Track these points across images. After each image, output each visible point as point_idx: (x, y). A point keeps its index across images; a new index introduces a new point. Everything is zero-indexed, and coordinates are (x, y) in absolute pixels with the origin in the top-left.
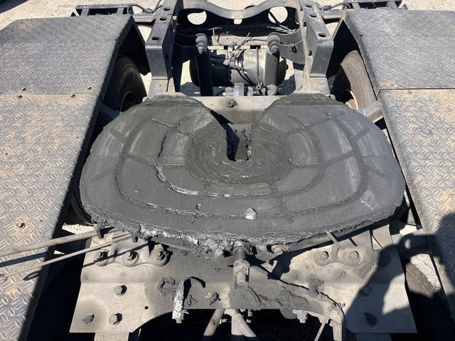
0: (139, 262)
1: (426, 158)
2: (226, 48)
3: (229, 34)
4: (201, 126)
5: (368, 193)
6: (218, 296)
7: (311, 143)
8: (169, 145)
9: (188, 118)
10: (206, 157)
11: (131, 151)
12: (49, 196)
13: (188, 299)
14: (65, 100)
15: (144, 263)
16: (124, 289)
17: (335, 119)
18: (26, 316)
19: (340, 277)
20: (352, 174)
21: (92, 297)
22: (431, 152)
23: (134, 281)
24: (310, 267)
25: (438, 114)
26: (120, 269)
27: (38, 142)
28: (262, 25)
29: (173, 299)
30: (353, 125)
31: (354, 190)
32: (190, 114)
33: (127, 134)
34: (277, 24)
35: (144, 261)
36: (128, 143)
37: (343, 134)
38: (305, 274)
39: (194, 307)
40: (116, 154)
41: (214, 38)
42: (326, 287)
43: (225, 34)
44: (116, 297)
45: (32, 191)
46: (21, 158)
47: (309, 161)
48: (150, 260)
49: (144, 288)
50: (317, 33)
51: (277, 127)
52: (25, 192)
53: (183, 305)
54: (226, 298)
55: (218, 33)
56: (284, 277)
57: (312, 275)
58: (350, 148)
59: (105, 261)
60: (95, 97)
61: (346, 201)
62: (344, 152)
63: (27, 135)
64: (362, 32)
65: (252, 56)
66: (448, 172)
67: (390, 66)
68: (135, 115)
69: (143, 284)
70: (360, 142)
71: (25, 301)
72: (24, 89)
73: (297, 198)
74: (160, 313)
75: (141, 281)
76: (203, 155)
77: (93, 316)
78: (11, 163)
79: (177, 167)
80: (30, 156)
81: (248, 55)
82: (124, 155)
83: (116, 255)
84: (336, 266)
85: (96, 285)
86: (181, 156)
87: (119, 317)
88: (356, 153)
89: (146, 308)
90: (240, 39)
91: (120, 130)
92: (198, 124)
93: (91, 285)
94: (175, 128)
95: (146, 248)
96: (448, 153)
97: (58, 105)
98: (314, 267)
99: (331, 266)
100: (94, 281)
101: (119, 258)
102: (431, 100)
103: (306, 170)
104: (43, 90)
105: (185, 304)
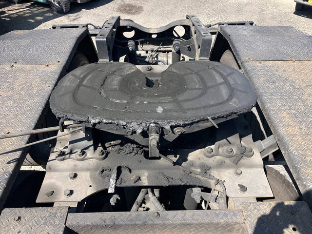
0: (87, 157)
1: (272, 94)
2: (147, 52)
3: (149, 44)
4: (129, 72)
5: (234, 100)
6: (140, 178)
7: (199, 79)
8: (109, 80)
9: (122, 69)
10: (132, 86)
11: (84, 83)
12: (27, 117)
13: (119, 180)
14: (42, 68)
15: (90, 158)
16: (75, 176)
17: (214, 69)
18: (7, 185)
19: (221, 164)
20: (224, 92)
21: (53, 181)
22: (275, 92)
23: (82, 170)
24: (201, 159)
25: (278, 73)
26: (73, 162)
27: (23, 89)
28: (169, 38)
29: (109, 180)
30: (225, 71)
31: (226, 98)
32: (122, 67)
33: (82, 76)
34: (179, 37)
35: (90, 157)
36: (83, 79)
37: (219, 75)
38: (198, 162)
39: (123, 185)
40: (74, 85)
41: (139, 47)
42: (212, 171)
43: (146, 44)
44: (69, 179)
45: (17, 115)
46: (10, 98)
47: (197, 86)
48: (95, 156)
49: (89, 174)
50: (202, 33)
51: (177, 72)
52: (12, 115)
53: (116, 183)
54: (145, 179)
55: (142, 43)
56: (184, 164)
57: (203, 163)
58: (223, 81)
59: (63, 157)
60: (62, 66)
61: (220, 103)
62: (219, 82)
63: (16, 86)
64: (230, 34)
65: (164, 56)
66: (286, 102)
67: (248, 50)
68: (87, 67)
69: (89, 172)
70: (229, 78)
71: (7, 175)
72: (15, 62)
73: (189, 103)
74: (100, 189)
75: (87, 170)
76: (130, 85)
77: (53, 192)
78: (3, 100)
79: (114, 90)
80: (17, 97)
81: (161, 57)
82: (79, 85)
83: (71, 153)
84: (218, 157)
85: (56, 173)
86: (116, 85)
87: (71, 192)
88: (226, 82)
89: (90, 186)
90: (156, 47)
91: (77, 74)
92: (128, 71)
93: (52, 174)
94: (113, 73)
95: (92, 148)
96: (286, 92)
97: (37, 70)
98: (204, 158)
99: (215, 158)
100: (55, 170)
101: (73, 156)
102: (273, 66)
103: (195, 91)
104: (28, 63)
105: (117, 182)
